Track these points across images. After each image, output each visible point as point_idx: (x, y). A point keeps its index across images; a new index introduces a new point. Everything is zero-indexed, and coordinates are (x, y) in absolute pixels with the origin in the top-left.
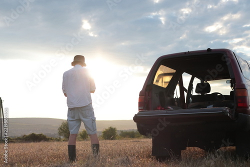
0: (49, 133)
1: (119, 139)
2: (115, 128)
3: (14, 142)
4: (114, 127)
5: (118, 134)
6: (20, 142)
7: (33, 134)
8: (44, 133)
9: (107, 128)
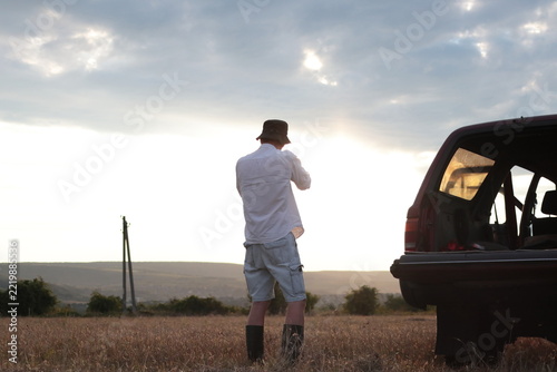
0: (230, 296)
1: (381, 314)
2: (374, 290)
3: (152, 315)
4: (371, 287)
5: (381, 301)
6: (164, 315)
7: (192, 297)
8: (217, 297)
9: (357, 288)
